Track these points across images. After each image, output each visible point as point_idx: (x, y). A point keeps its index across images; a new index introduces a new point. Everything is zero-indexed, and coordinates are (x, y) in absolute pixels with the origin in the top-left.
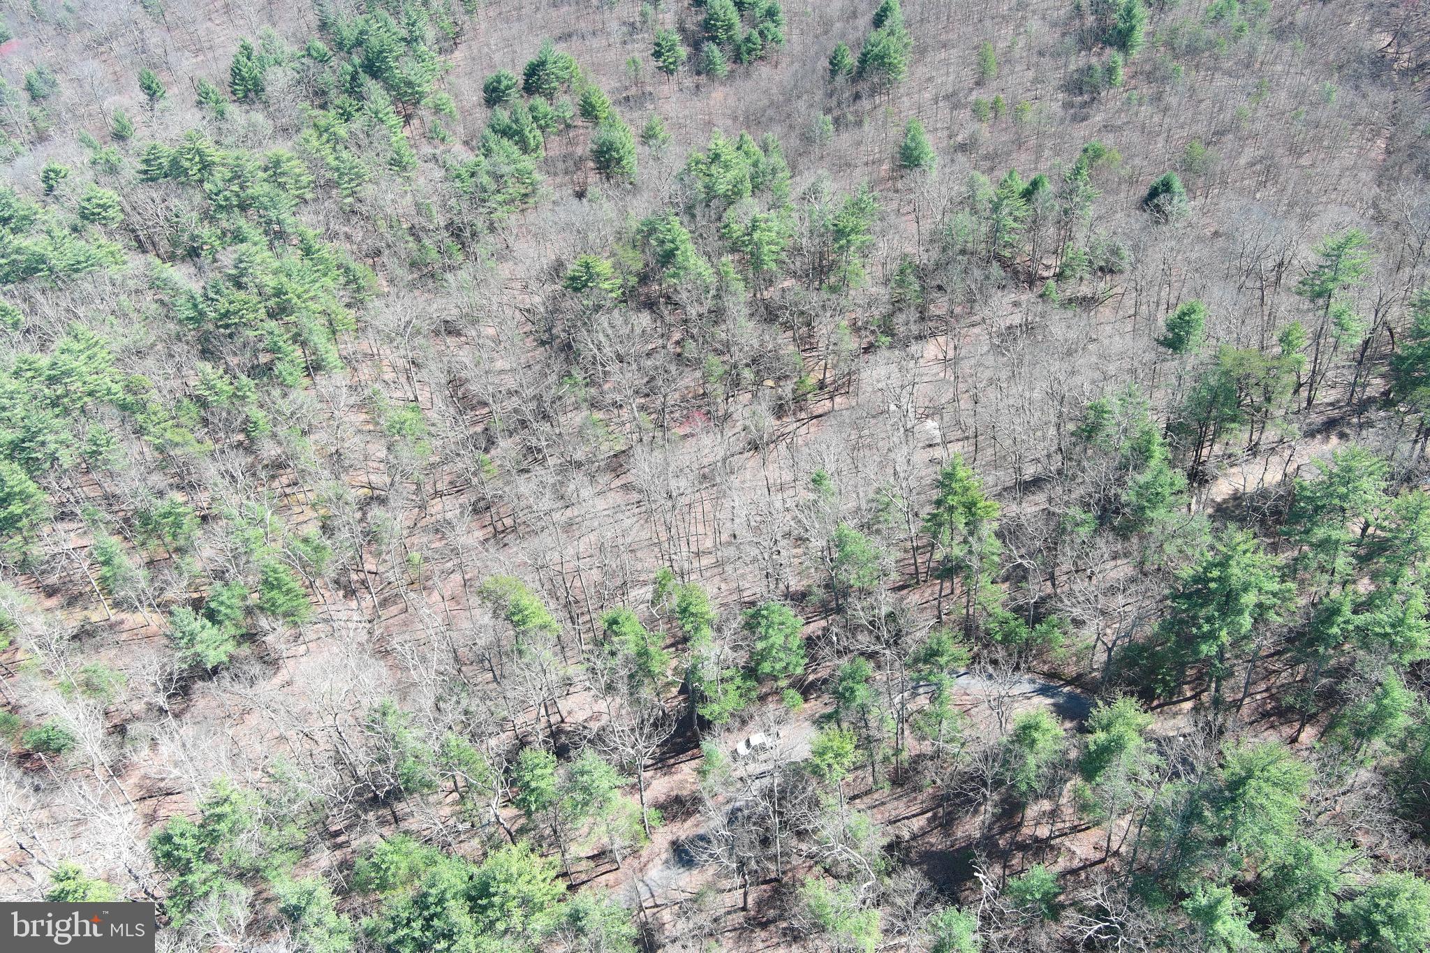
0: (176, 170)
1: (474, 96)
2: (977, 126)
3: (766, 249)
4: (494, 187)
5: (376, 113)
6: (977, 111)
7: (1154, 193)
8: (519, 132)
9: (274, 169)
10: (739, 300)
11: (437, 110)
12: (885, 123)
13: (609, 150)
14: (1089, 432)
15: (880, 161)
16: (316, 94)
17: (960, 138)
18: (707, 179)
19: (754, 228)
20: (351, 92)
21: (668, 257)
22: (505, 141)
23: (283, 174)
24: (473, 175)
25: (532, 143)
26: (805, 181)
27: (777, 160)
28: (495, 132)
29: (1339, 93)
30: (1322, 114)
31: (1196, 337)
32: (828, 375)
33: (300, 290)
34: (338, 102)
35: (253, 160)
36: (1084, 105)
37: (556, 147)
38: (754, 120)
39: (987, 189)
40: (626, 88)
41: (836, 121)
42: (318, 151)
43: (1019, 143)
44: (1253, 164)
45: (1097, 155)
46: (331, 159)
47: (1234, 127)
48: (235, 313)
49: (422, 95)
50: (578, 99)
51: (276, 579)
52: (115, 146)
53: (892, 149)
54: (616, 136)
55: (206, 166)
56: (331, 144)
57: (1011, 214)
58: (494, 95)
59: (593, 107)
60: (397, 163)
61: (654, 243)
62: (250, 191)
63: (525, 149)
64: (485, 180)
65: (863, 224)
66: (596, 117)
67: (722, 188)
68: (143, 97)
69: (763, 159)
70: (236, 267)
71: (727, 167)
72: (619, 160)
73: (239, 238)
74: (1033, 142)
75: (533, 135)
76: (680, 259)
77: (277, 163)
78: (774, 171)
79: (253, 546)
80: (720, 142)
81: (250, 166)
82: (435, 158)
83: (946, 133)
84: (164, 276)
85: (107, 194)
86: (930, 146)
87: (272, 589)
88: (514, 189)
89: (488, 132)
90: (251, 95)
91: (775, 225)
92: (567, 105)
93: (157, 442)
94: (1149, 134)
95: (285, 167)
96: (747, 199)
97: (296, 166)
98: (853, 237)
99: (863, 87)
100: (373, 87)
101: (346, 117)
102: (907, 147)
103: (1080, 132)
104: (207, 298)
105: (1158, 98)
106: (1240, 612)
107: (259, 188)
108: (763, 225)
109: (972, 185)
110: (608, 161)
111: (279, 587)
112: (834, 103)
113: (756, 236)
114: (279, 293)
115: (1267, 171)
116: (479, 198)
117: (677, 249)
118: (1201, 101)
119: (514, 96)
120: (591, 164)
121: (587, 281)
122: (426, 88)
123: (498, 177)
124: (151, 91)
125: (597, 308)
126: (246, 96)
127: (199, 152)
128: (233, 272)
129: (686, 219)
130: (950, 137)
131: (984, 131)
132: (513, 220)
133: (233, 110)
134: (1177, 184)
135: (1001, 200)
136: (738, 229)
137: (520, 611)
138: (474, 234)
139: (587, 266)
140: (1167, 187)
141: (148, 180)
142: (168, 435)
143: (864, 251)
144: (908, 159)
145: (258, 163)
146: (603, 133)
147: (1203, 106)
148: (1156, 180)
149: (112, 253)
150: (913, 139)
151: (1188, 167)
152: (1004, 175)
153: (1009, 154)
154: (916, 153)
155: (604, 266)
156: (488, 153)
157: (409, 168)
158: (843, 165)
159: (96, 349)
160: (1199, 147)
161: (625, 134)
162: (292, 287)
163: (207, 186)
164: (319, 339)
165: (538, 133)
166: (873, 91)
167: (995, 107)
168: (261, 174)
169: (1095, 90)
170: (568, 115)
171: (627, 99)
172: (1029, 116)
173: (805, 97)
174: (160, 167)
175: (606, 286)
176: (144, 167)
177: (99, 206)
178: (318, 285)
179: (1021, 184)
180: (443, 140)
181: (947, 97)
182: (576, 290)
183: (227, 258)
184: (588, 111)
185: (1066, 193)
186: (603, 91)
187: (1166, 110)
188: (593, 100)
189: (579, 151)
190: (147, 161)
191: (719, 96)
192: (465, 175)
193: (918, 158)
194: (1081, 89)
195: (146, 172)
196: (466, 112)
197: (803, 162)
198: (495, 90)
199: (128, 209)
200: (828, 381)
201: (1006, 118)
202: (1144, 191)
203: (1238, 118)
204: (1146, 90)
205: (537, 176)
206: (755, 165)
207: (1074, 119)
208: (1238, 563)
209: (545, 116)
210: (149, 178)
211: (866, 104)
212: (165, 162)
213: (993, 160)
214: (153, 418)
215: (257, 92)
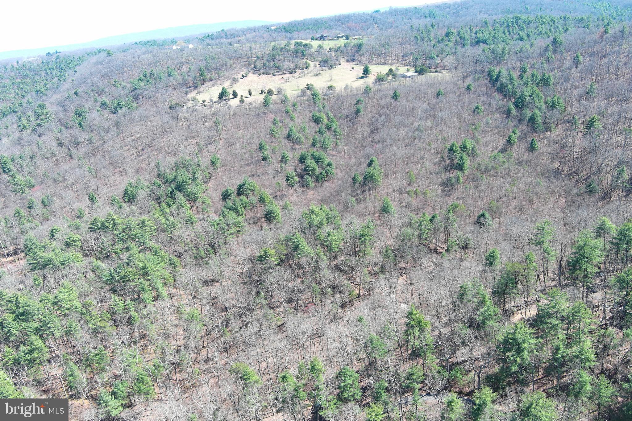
0: (103, 227)
1: (217, 197)
2: (409, 199)
3: (333, 243)
4: (227, 228)
5: (181, 204)
6: (409, 193)
7: (479, 218)
8: (236, 209)
9: (142, 224)
10: (324, 263)
11: (204, 202)
12: (375, 199)
13: (271, 213)
14: (462, 297)
15: (374, 213)
16: (157, 199)
17: (404, 204)
18: (310, 220)
19: (329, 236)
20: (171, 197)
21: (296, 248)
22: (231, 212)
23: (146, 226)
24: (218, 224)
25: (241, 212)
26: (347, 221)
27: (335, 213)
28: (227, 209)
29: (543, 182)
30: (537, 189)
31: (497, 262)
32: (361, 292)
33: (153, 267)
34: (166, 201)
35: (135, 221)
36: (449, 190)
37: (250, 214)
38: (325, 201)
39: (415, 218)
40: (276, 193)
41: (357, 200)
42: (159, 218)
43: (427, 205)
44: (515, 208)
45: (456, 207)
46: (164, 221)
47: (506, 195)
48: (127, 276)
49: (198, 198)
50: (258, 197)
51: (142, 378)
52: (78, 220)
53: (378, 208)
54: (273, 208)
55: (115, 225)
56: (164, 215)
57: (425, 227)
58: (225, 196)
59: (264, 199)
60: (190, 221)
61: (290, 244)
62: (133, 233)
63: (238, 214)
64: (223, 225)
65: (370, 232)
66: (265, 202)
67: (315, 223)
68: (89, 203)
69: (330, 213)
70: (128, 259)
71: (317, 216)
72: (274, 217)
73: (128, 249)
74: (432, 204)
75: (241, 210)
76: (301, 248)
77: (143, 222)
78: (335, 217)
79: (132, 366)
80: (314, 207)
81: (133, 223)
82: (204, 219)
83: (398, 203)
84: (98, 265)
85: (76, 236)
86: (393, 207)
87: (140, 383)
88: (234, 229)
89: (224, 209)
90: (131, 200)
91: (336, 234)
92: (254, 199)
93: (94, 327)
94: (475, 199)
95: (146, 223)
96: (325, 227)
97: (151, 223)
98: (366, 237)
99: (366, 188)
100: (179, 195)
101: (169, 205)
102: (384, 206)
103: (449, 199)
104: (116, 271)
105: (477, 187)
106: (523, 351)
107: (136, 231)
108: (332, 234)
109: (409, 218)
110: (270, 218)
111: (142, 382)
112: (355, 194)
113: (329, 238)
114: (144, 268)
115: (521, 209)
116: (221, 232)
117: (300, 244)
118: (493, 188)
119: (233, 196)
120: (264, 220)
121: (266, 257)
122: (199, 195)
123: (228, 225)
124: (92, 200)
125: (269, 268)
126: (129, 201)
127: (113, 220)
128: (127, 261)
129: (303, 234)
130: (400, 204)
131: (413, 201)
132: (234, 240)
133: (124, 205)
134: (487, 215)
135: (421, 222)
136: (323, 236)
137: (247, 375)
138: (219, 246)
139: (266, 252)
140: (483, 215)
141: (92, 231)
142: (98, 324)
143: (372, 244)
144: (385, 210)
145: (136, 222)
146: (268, 208)
147: (494, 189)
148: (479, 214)
149: (78, 257)
150: (386, 204)
151: (490, 209)
152: (422, 215)
153: (423, 208)
154: (388, 209)
155: (272, 252)
156: (224, 216)
157: (194, 222)
158: (360, 215)
159: (72, 292)
160: (494, 203)
161: (276, 207)
162: (150, 266)
163: (115, 232)
164: (159, 285)
165: (243, 209)
166: (370, 189)
167: (416, 192)
168: (137, 227)
169: (453, 185)
170: (254, 202)
171: (276, 196)
172: (429, 195)
173: (344, 192)
174: (97, 225)
175: (273, 259)
176: (91, 226)
177: (73, 241)
178: (159, 265)
179: (429, 218)
180: (207, 212)
181: (397, 190)
182: (261, 261)
183: (124, 257)
184: (262, 200)
185: (446, 220)
186: (267, 194)
187: (480, 191)
188: (264, 196)
189: (259, 215)
190: (92, 224)
191: (311, 193)
192: (215, 224)
193: (388, 210)
194: (447, 185)
195: (91, 228)
196: (214, 203)
197: (345, 215)
198: (226, 195)
199: (83, 242)
200: (361, 294)
201: (421, 196)
202: (476, 218)
203: (507, 191)
204: (472, 185)
205: (244, 224)
206: (327, 215)
207: (446, 195)
208: (519, 332)
209: (245, 203)
210: (92, 230)
211: (367, 194)
212: (99, 224)
213: (417, 211)
214: (93, 317)
215: (133, 199)
